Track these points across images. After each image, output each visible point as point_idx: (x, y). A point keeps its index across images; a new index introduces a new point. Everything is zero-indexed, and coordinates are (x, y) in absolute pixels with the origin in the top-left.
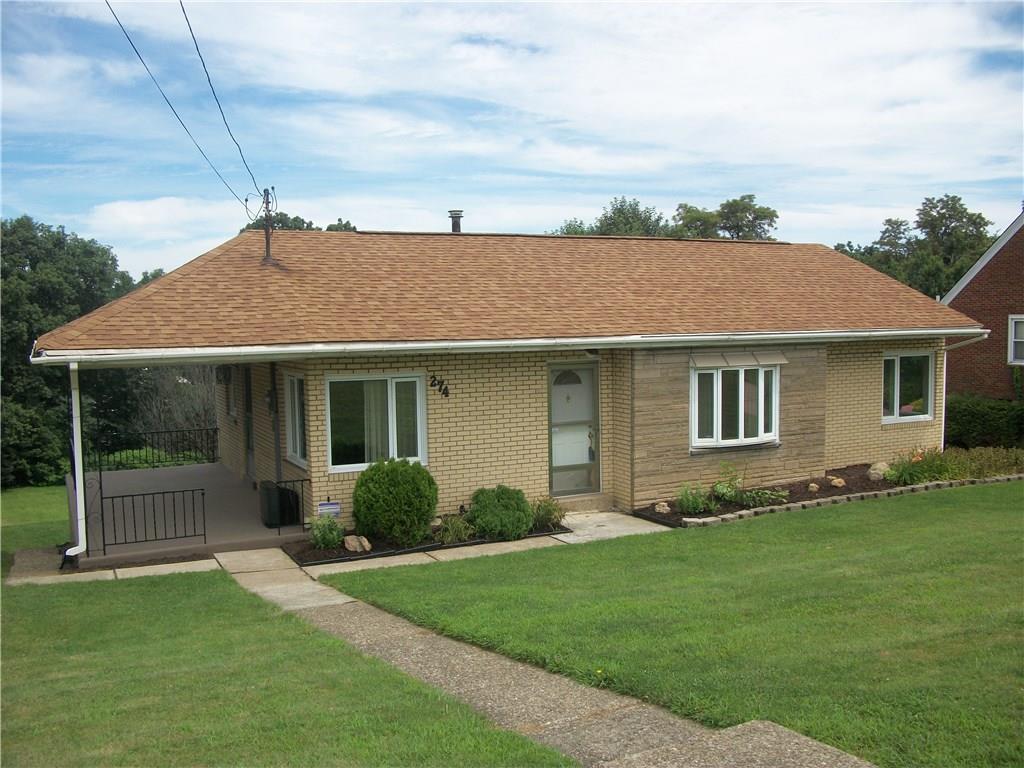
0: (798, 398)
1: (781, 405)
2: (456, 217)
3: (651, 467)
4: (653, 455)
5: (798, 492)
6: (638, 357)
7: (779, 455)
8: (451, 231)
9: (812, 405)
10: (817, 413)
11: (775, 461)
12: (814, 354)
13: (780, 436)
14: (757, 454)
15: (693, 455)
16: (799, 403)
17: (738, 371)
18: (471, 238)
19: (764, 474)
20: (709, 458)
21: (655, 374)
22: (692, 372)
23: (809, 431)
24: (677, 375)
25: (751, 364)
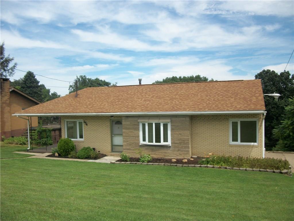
0: (178, 133)
1: (171, 134)
2: (140, 81)
3: (128, 147)
4: (128, 144)
5: (179, 161)
6: (123, 118)
7: (171, 149)
8: (139, 84)
9: (183, 135)
10: (185, 138)
11: (169, 151)
12: (184, 119)
13: (171, 144)
14: (163, 148)
15: (141, 146)
16: (178, 134)
17: (153, 123)
18: (130, 87)
19: (165, 154)
20: (146, 147)
21: (128, 123)
22: (140, 123)
23: (182, 143)
24: (135, 123)
25: (157, 121)
